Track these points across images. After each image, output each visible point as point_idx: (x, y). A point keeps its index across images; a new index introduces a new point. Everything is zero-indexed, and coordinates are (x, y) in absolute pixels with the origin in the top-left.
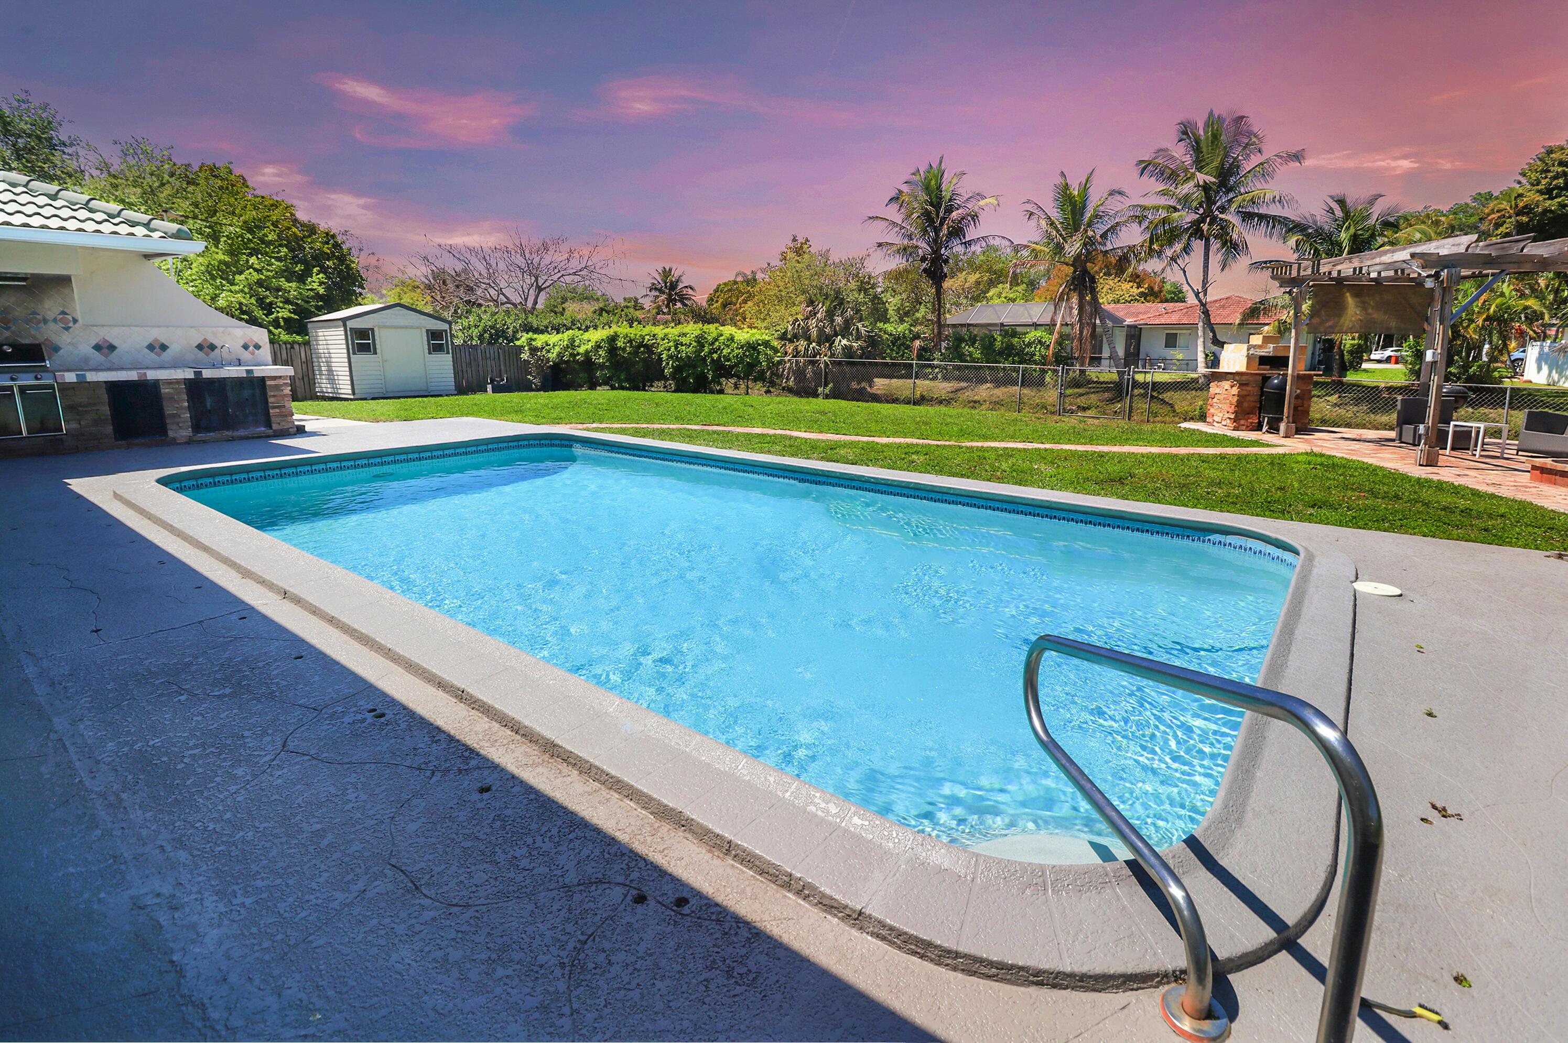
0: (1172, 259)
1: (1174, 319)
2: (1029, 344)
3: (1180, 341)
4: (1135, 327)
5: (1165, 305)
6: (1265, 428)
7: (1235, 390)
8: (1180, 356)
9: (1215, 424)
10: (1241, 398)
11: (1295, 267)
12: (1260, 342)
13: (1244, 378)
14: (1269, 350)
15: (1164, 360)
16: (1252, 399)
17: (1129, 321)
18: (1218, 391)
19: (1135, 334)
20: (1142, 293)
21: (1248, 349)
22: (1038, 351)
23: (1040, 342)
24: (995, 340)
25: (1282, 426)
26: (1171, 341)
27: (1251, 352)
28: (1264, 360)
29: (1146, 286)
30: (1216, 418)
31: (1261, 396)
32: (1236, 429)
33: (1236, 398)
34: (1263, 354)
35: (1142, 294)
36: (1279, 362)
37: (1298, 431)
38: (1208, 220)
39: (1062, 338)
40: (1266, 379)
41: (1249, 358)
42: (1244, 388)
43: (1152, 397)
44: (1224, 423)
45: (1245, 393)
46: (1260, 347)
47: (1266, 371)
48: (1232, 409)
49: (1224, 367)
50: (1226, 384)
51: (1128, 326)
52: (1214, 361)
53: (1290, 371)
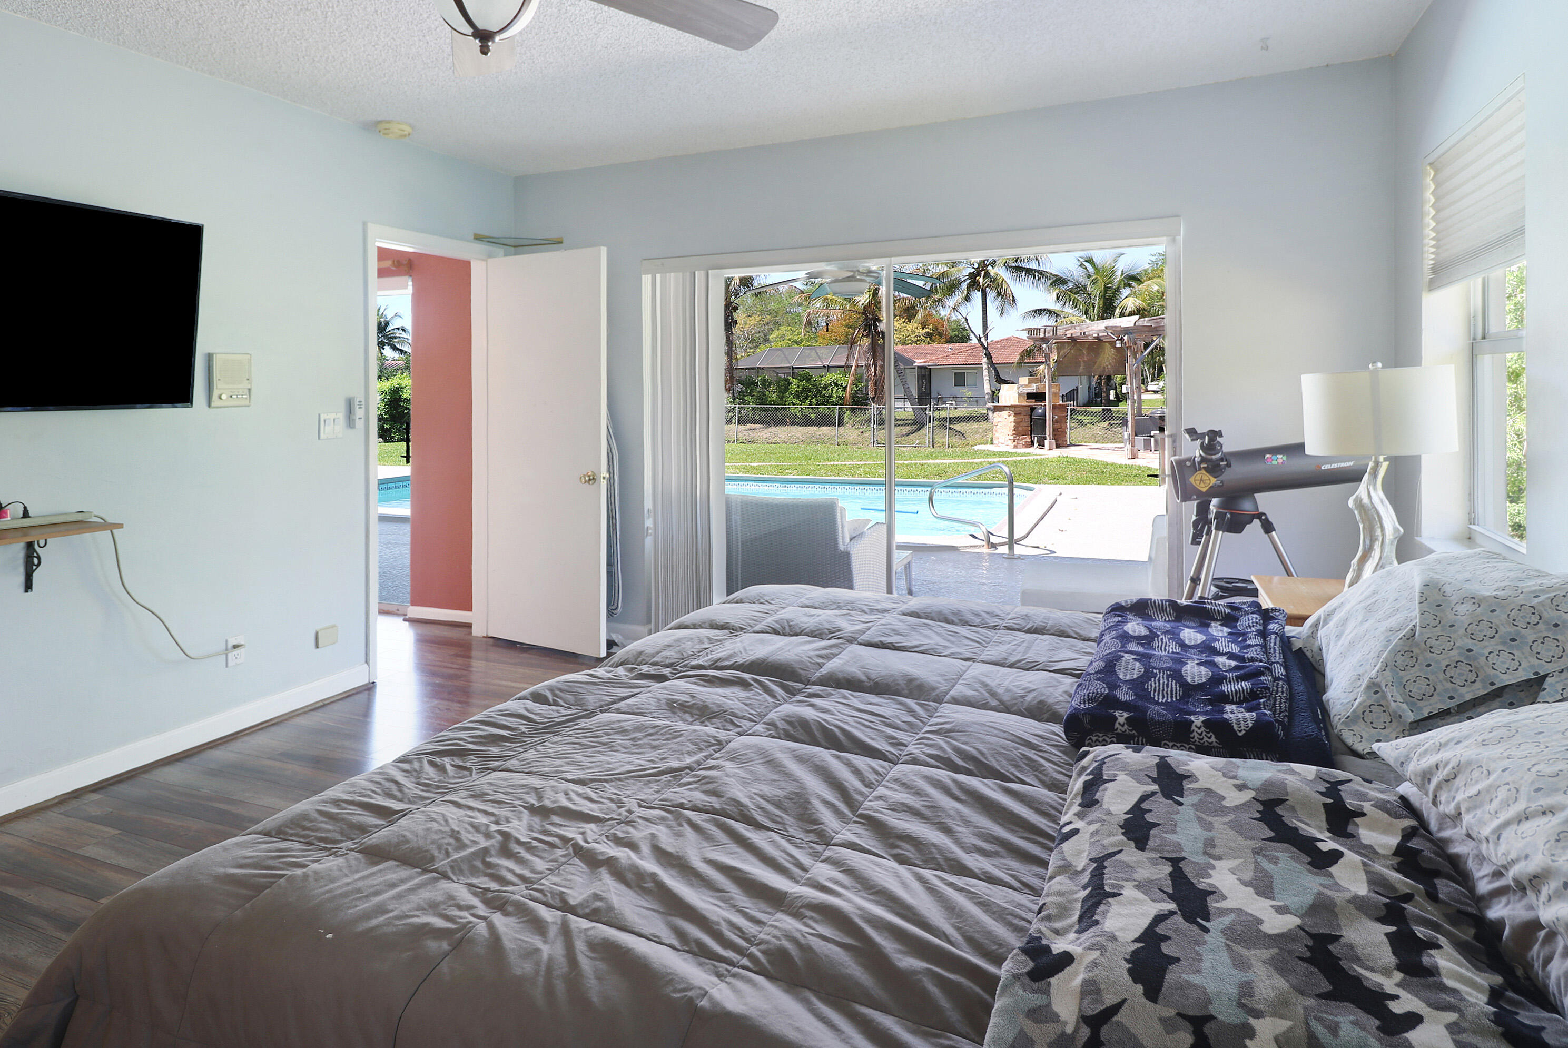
0: (954, 309)
1: (961, 359)
2: (825, 387)
3: (968, 379)
4: (925, 368)
5: (951, 345)
6: (1036, 444)
7: (1012, 418)
8: (969, 394)
9: (1000, 445)
10: (1017, 423)
11: (1042, 331)
12: (1027, 383)
13: (1017, 409)
14: (1033, 389)
15: (955, 398)
16: (1025, 424)
17: (919, 362)
18: (999, 420)
19: (925, 374)
20: (927, 333)
21: (1018, 388)
22: (835, 392)
23: (836, 384)
24: (790, 384)
25: (1047, 442)
26: (960, 380)
27: (1020, 390)
28: (1030, 396)
29: (931, 327)
30: (1000, 440)
31: (1031, 422)
32: (1015, 447)
33: (1013, 424)
34: (1029, 391)
35: (928, 335)
36: (1039, 397)
37: (1058, 446)
38: (983, 273)
39: (858, 379)
40: (1033, 409)
41: (1020, 395)
42: (1018, 416)
43: (950, 428)
44: (1006, 443)
45: (1020, 420)
46: (1026, 386)
47: (1032, 403)
48: (1011, 432)
49: (1002, 402)
50: (1005, 414)
51: (918, 367)
52: (994, 396)
53: (1047, 404)
